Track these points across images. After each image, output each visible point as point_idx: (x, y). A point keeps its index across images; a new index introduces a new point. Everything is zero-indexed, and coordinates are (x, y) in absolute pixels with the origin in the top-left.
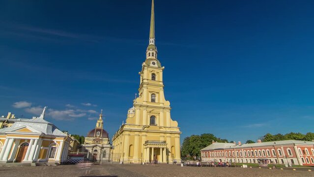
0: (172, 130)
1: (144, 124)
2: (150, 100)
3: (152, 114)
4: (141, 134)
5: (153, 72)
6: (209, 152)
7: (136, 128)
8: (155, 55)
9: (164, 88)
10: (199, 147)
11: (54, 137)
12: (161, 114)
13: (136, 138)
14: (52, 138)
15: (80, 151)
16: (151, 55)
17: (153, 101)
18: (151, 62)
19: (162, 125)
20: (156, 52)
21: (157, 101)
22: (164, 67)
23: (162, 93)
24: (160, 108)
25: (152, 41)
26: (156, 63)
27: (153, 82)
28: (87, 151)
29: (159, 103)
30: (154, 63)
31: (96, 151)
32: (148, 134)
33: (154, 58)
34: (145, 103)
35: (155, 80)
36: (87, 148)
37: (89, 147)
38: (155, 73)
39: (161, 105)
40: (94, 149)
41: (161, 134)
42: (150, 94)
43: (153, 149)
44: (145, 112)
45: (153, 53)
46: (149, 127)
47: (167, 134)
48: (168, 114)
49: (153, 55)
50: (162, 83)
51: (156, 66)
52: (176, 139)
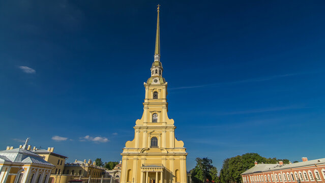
0: (176, 151)
1: (144, 147)
2: (151, 121)
3: (152, 136)
4: (139, 158)
5: (155, 90)
6: (249, 176)
7: (135, 152)
8: (158, 72)
9: (167, 106)
10: (239, 170)
11: (22, 165)
12: (164, 134)
13: (135, 162)
14: (20, 166)
15: (104, 177)
16: (154, 72)
17: (154, 121)
18: (153, 80)
19: (163, 146)
20: (160, 68)
21: (158, 121)
22: (167, 83)
23: (164, 111)
24: (162, 127)
25: (157, 57)
26: (158, 80)
27: (155, 101)
28: (110, 177)
29: (161, 123)
30: (156, 81)
31: (118, 176)
32: (148, 158)
33: (158, 75)
34: (145, 125)
35: (157, 98)
36: (110, 174)
37: (111, 173)
38: (157, 90)
39: (164, 125)
40: (116, 175)
41: (163, 156)
42: (151, 114)
43: (147, 173)
44: (145, 134)
45: (156, 70)
46: (149, 149)
47: (170, 156)
48: (172, 134)
49: (156, 73)
50: (164, 101)
51: (158, 83)
52: (181, 161)
